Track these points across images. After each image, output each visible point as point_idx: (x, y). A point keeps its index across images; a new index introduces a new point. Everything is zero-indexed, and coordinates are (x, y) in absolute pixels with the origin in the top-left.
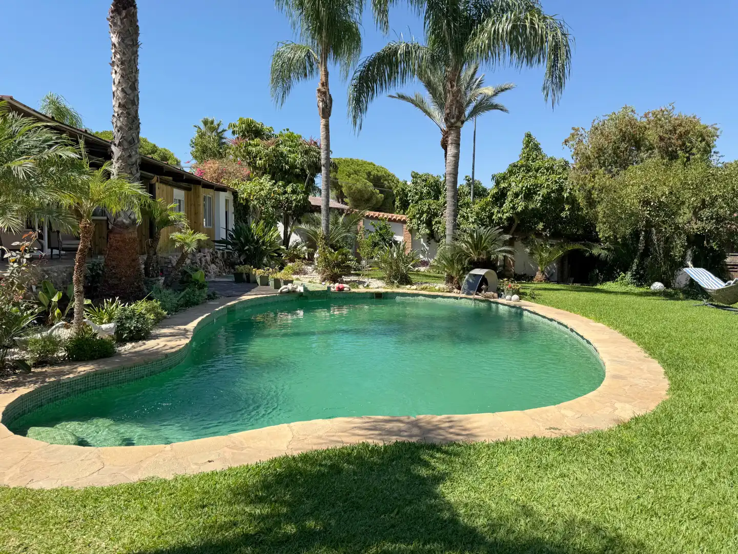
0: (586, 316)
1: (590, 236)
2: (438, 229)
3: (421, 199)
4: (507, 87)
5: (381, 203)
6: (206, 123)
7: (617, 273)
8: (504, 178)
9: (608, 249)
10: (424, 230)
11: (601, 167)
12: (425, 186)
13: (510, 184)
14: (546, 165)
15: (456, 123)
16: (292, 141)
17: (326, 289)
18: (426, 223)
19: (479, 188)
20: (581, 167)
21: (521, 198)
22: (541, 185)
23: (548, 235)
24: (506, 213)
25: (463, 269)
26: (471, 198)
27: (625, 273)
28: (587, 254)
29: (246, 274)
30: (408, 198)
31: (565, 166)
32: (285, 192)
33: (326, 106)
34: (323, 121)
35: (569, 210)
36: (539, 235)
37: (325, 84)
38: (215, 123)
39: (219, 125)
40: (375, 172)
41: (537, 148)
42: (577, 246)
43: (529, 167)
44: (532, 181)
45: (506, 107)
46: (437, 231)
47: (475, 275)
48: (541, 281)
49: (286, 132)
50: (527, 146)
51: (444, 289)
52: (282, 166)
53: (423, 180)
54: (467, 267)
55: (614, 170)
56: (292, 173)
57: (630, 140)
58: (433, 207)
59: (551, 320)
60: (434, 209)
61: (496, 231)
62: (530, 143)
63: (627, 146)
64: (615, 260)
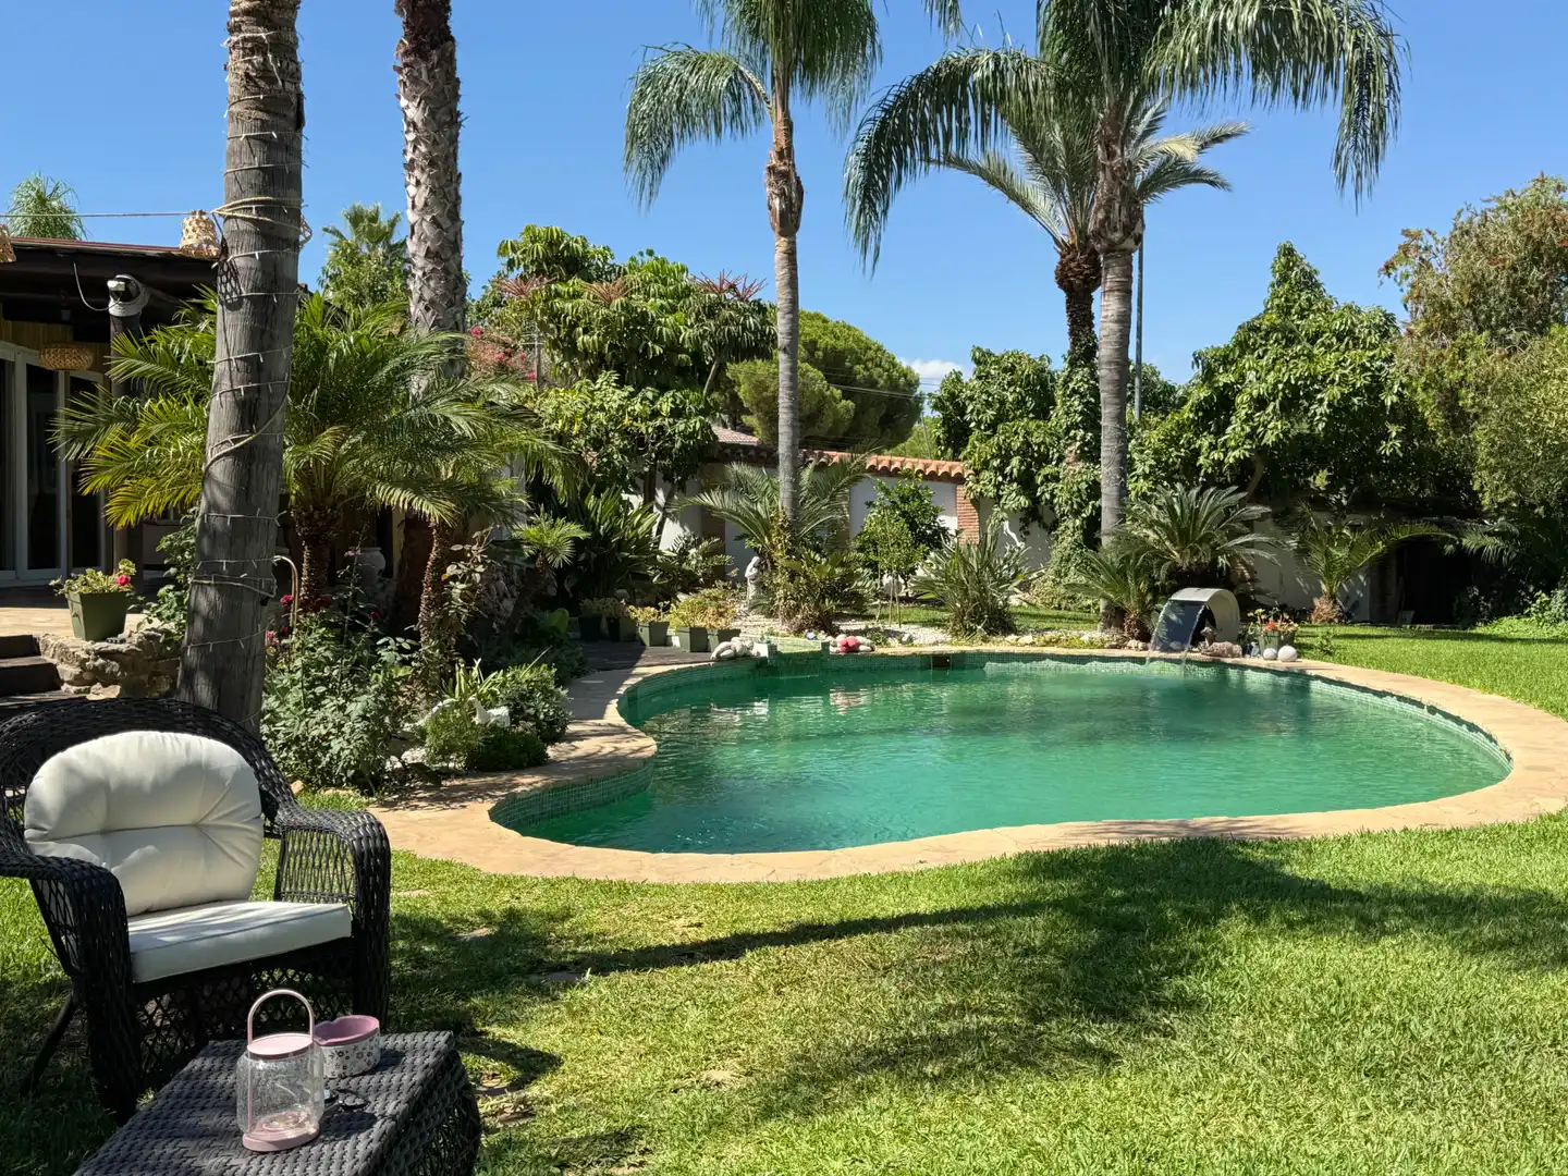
0: (1461, 682)
1: (1455, 500)
2: (1053, 496)
3: (1001, 418)
4: (1229, 130)
5: (847, 424)
6: (356, 219)
7: (1528, 593)
8: (1226, 360)
9: (1502, 535)
10: (1015, 500)
11: (1481, 331)
12: (1009, 385)
13: (1243, 376)
14: (1337, 325)
15: (1122, 240)
16: (664, 282)
17: (818, 648)
18: (1019, 480)
19: (1154, 385)
20: (1428, 331)
21: (1274, 411)
22: (1325, 377)
23: (1344, 501)
24: (1234, 449)
25: (1154, 590)
26: (1135, 412)
27: (1549, 594)
28: (1449, 548)
29: (608, 619)
30: (967, 418)
31: (1386, 326)
32: (656, 414)
33: (790, 206)
34: (782, 243)
35: (1399, 436)
36: (1319, 502)
37: (786, 153)
38: (384, 220)
39: (393, 224)
40: (828, 340)
41: (1309, 281)
42: (1421, 529)
43: (1291, 331)
44: (1302, 367)
45: (1225, 176)
46: (1050, 502)
47: (1183, 604)
48: (1331, 621)
49: (646, 258)
50: (1284, 279)
51: (1102, 640)
52: (646, 345)
53: (1005, 370)
54: (1163, 586)
55: (1515, 336)
56: (670, 363)
57: (1552, 261)
58: (1036, 439)
59: (1381, 694)
60: (1039, 445)
61: (1230, 496)
62: (1291, 269)
63: (1547, 277)
64: (1520, 562)
